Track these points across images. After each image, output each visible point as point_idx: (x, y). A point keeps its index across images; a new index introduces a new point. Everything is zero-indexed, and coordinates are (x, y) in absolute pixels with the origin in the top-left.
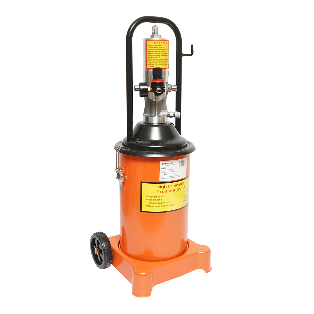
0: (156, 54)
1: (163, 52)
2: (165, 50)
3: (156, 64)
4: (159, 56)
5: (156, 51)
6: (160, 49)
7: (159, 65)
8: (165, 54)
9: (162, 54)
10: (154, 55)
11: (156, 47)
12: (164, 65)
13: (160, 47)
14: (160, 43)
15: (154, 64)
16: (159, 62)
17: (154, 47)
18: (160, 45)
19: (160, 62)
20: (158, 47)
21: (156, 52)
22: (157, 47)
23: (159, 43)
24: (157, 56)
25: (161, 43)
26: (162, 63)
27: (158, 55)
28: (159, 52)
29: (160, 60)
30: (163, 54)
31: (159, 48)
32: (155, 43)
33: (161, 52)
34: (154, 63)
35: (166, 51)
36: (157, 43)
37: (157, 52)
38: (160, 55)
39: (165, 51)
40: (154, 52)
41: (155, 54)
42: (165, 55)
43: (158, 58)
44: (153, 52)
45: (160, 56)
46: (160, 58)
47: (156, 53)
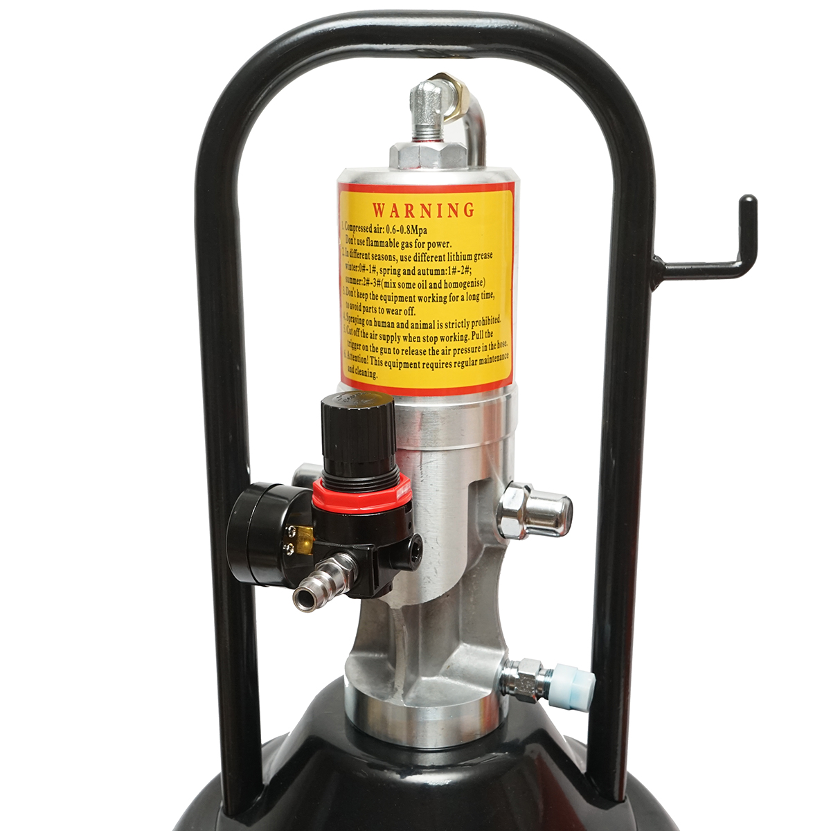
0: (388, 292)
1: (437, 272)
2: (458, 257)
3: (386, 358)
4: (404, 306)
5: (386, 264)
6: (410, 252)
7: (406, 365)
8: (456, 285)
9: (427, 292)
10: (374, 297)
11: (384, 237)
12: (448, 365)
13: (411, 238)
14: (409, 212)
15: (377, 355)
16: (404, 345)
17: (375, 237)
18: (411, 222)
19: (415, 346)
20: (400, 238)
21: (384, 271)
22: (392, 236)
23: (402, 211)
24: (391, 305)
25: (417, 211)
26: (434, 352)
27: (401, 299)
28: (408, 272)
29: (415, 333)
30: (434, 291)
31: (408, 245)
32: (378, 209)
33: (422, 272)
34: (374, 349)
35: (466, 263)
36: (387, 210)
37: (395, 278)
38: (411, 299)
39: (459, 265)
40: (372, 276)
41: (379, 291)
42: (455, 298)
43: (402, 318)
44: (367, 274)
45: (417, 304)
46: (412, 320)
47: (388, 278)
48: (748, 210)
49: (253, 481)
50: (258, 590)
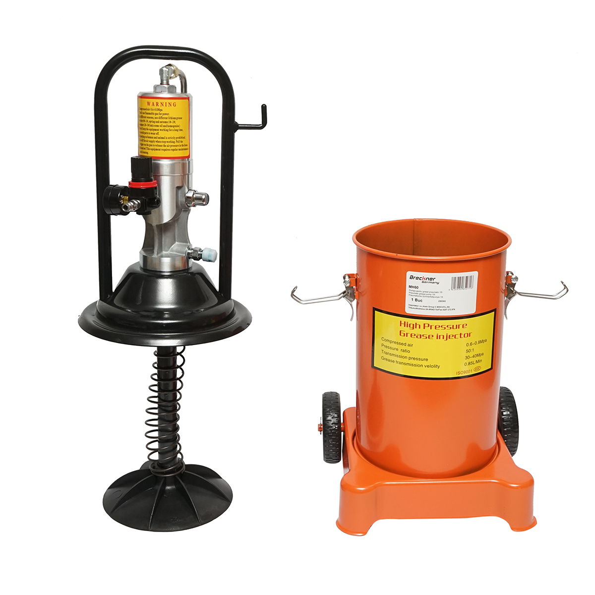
0: (151, 128)
1: (166, 122)
2: (171, 118)
3: (151, 147)
4: (156, 132)
5: (151, 120)
6: (157, 116)
7: (157, 150)
8: (171, 126)
9: (163, 128)
10: (148, 129)
11: (150, 112)
12: (169, 150)
13: (158, 112)
14: (157, 105)
15: (148, 147)
16: (156, 144)
17: (147, 112)
18: (158, 107)
19: (159, 144)
20: (155, 112)
21: (150, 122)
22: (152, 111)
23: (155, 104)
24: (152, 132)
25: (159, 104)
26: (165, 146)
27: (155, 130)
28: (157, 122)
29: (159, 140)
30: (165, 128)
31: (157, 114)
32: (149, 104)
33: (161, 122)
34: (148, 145)
35: (174, 120)
36: (151, 104)
37: (153, 124)
38: (158, 130)
39: (172, 120)
40: (147, 123)
41: (149, 128)
42: (171, 130)
43: (155, 136)
44: (145, 123)
45: (159, 131)
46: (158, 136)
47: (151, 124)
48: (264, 108)
49: (111, 184)
50: (112, 217)
